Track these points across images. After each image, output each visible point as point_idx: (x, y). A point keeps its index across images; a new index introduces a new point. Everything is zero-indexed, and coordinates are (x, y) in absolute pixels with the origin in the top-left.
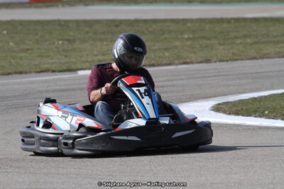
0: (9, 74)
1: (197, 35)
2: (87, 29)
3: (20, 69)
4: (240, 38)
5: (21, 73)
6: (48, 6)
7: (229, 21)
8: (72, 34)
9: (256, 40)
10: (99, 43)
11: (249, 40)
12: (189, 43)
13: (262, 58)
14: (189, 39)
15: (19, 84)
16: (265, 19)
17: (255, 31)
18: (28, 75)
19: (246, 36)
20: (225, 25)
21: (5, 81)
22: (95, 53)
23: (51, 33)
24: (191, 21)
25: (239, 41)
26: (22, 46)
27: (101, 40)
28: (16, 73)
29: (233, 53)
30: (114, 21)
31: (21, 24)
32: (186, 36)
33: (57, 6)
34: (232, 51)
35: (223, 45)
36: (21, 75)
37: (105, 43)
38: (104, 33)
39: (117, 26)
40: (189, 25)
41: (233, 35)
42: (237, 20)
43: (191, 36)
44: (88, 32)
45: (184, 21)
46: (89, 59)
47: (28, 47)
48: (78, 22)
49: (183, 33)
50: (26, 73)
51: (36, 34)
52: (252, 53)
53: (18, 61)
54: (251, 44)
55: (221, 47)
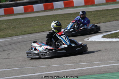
0: (40, 32)
1: (95, 16)
2: (62, 17)
3: (43, 30)
4: (109, 15)
5: (43, 31)
6: (50, 11)
7: (105, 10)
8: (58, 18)
9: (113, 15)
10: (66, 21)
11: (111, 16)
12: (93, 18)
13: (116, 21)
14: (93, 17)
15: (43, 35)
16: (116, 9)
17: (113, 13)
18: (46, 32)
19: (110, 15)
20: (104, 12)
21: (39, 34)
22: (65, 23)
23: (51, 19)
24: (93, 11)
25: (108, 16)
26: (43, 24)
27: (67, 19)
28: (42, 32)
29: (107, 20)
30: (70, 13)
31: (42, 17)
32: (92, 16)
33: (53, 11)
34: (106, 19)
35: (104, 18)
36: (43, 32)
37: (68, 20)
38: (67, 17)
39: (71, 15)
40: (93, 13)
41: (106, 14)
42: (107, 10)
43: (94, 16)
44: (62, 18)
45: (91, 11)
46: (64, 25)
47: (45, 24)
48: (59, 15)
49: (91, 15)
50: (45, 31)
51: (47, 19)
52: (113, 19)
53: (42, 28)
54: (112, 17)
55: (103, 18)
